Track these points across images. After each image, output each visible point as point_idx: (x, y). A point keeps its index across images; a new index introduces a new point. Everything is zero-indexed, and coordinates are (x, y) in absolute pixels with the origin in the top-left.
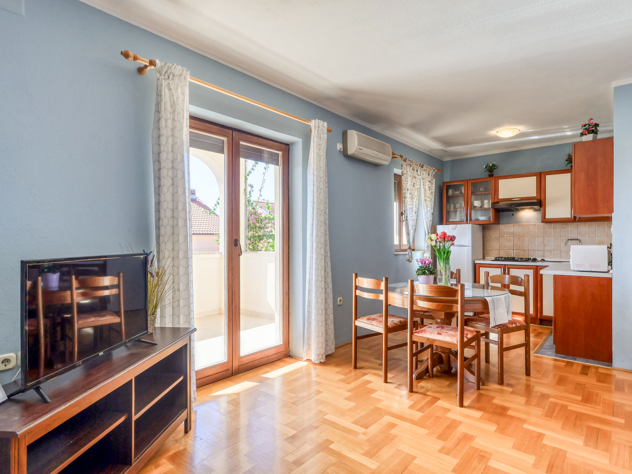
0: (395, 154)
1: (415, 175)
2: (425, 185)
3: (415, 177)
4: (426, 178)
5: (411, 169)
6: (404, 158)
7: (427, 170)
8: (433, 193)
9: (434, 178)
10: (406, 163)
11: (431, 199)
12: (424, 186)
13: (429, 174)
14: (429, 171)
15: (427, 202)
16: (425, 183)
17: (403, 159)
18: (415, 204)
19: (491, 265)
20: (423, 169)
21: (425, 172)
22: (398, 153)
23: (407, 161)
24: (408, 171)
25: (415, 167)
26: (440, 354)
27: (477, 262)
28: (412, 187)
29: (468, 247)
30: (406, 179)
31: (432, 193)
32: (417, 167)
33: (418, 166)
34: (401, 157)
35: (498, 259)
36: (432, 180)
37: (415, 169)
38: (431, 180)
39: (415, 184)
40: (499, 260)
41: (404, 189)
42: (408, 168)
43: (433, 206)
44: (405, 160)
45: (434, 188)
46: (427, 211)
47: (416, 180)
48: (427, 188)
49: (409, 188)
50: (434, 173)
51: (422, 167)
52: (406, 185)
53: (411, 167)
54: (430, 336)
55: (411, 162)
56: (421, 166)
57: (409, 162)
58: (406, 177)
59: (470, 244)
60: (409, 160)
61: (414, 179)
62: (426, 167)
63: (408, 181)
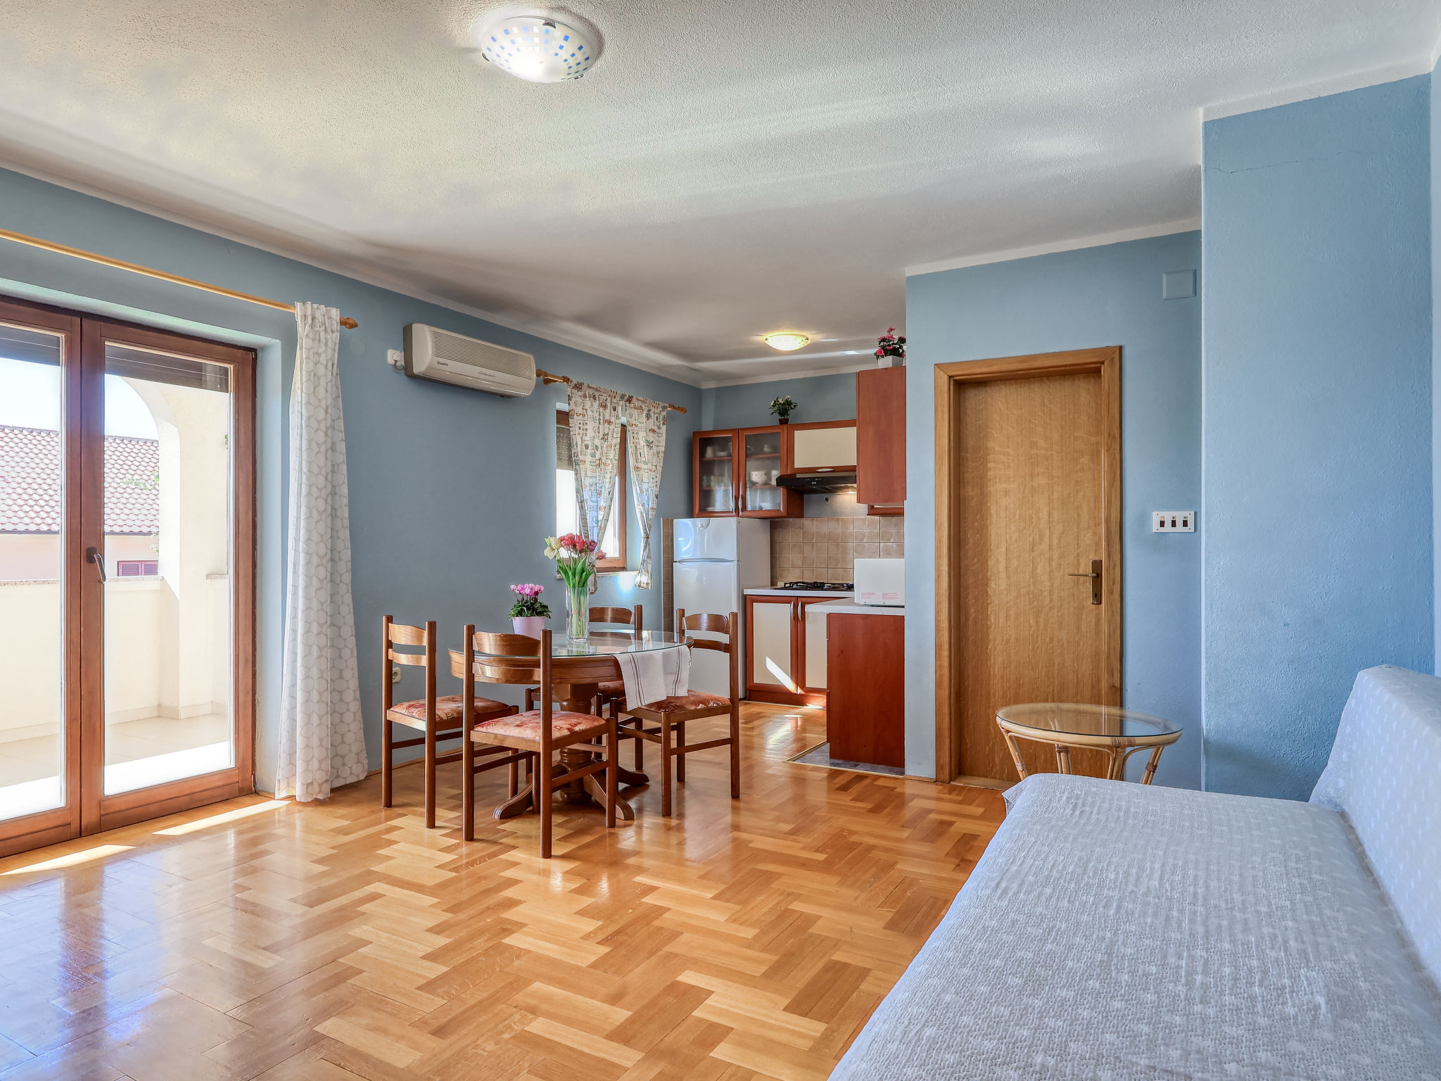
0: (546, 374)
1: (607, 417)
2: (637, 438)
3: (609, 422)
4: (641, 423)
5: (596, 404)
6: (575, 382)
7: (644, 407)
8: (662, 455)
9: (664, 424)
10: (580, 393)
11: (656, 466)
12: (635, 441)
13: (648, 417)
14: (649, 410)
15: (641, 473)
16: (635, 433)
17: (573, 384)
18: (608, 476)
19: (775, 598)
20: (632, 405)
21: (636, 412)
22: (556, 371)
23: (584, 388)
24: (589, 411)
25: (609, 399)
27: (747, 592)
28: (597, 442)
29: (729, 563)
30: (581, 426)
31: (658, 453)
32: (614, 400)
33: (618, 398)
34: (566, 380)
35: (788, 585)
36: (659, 428)
37: (609, 404)
38: (655, 428)
39: (610, 436)
40: (790, 588)
41: (575, 447)
42: (588, 403)
43: (658, 479)
44: (578, 387)
45: (663, 444)
46: (641, 490)
47: (612, 427)
48: (642, 443)
49: (589, 443)
50: (664, 413)
51: (629, 400)
52: (582, 438)
53: (597, 401)
54: (501, 730)
55: (596, 390)
56: (626, 398)
57: (591, 391)
58: (582, 422)
59: (736, 559)
60: (589, 386)
61: (606, 425)
62: (639, 400)
63: (586, 429)
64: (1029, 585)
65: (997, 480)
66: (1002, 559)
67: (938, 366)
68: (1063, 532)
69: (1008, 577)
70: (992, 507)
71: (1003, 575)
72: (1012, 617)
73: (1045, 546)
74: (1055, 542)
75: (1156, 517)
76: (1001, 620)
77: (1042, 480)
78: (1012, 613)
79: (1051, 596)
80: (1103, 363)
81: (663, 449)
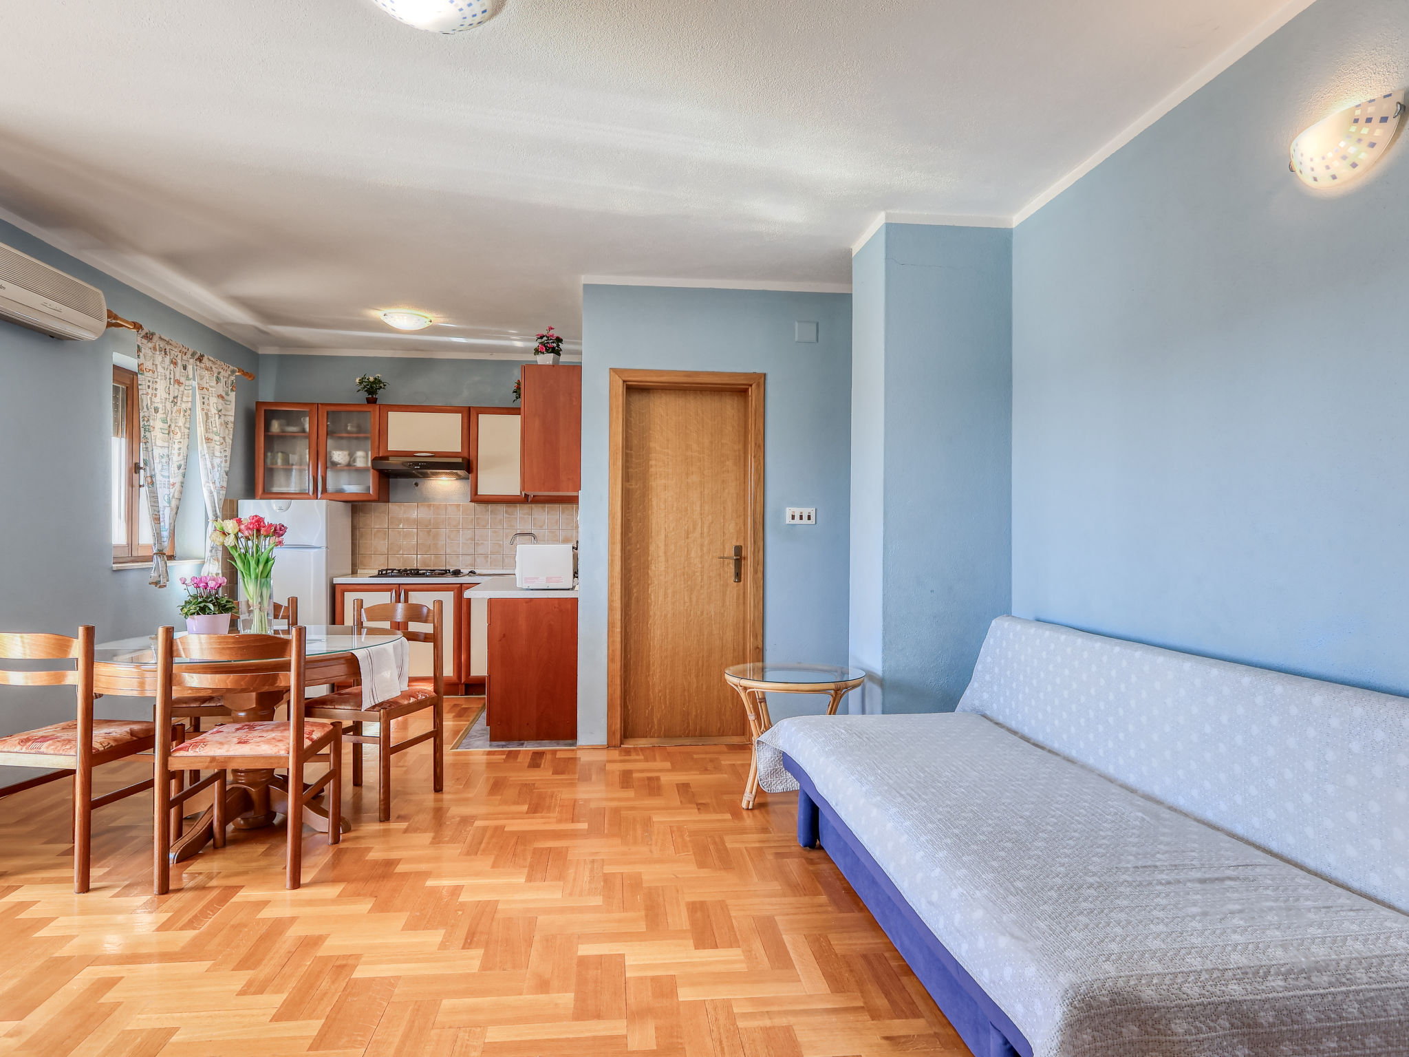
0: (116, 317)
1: (177, 377)
2: (208, 405)
3: (179, 383)
4: (211, 387)
5: (167, 359)
6: (146, 330)
7: (214, 369)
8: (231, 426)
9: (232, 390)
10: (150, 345)
11: (224, 438)
12: (205, 407)
13: (218, 380)
14: (219, 373)
15: (212, 445)
16: (206, 398)
17: (143, 333)
18: (176, 446)
19: (369, 587)
20: (203, 365)
21: (206, 373)
22: (124, 314)
23: (155, 338)
24: (159, 367)
25: (180, 356)
26: (245, 789)
27: (337, 581)
28: (169, 405)
29: (316, 550)
30: (150, 384)
31: (227, 423)
32: (185, 358)
33: (189, 355)
34: (138, 327)
35: (384, 572)
36: (227, 394)
37: (179, 361)
38: (224, 394)
39: (179, 399)
40: (386, 575)
41: (145, 409)
42: (159, 358)
43: (228, 453)
44: (149, 337)
45: (232, 413)
46: (212, 465)
47: (182, 388)
48: (213, 411)
49: (160, 406)
50: (233, 378)
51: (200, 359)
52: (151, 398)
53: (168, 357)
54: (219, 750)
55: (168, 343)
56: (196, 357)
57: (162, 344)
58: (151, 380)
59: (324, 544)
60: (160, 338)
61: (176, 386)
62: (210, 360)
63: (156, 389)
64: (684, 567)
65: (658, 476)
66: (662, 545)
67: (614, 371)
68: (712, 523)
69: (667, 561)
70: (653, 499)
71: (662, 559)
72: (670, 595)
73: (697, 533)
74: (706, 530)
75: (789, 512)
76: (660, 598)
77: (695, 478)
78: (670, 591)
79: (702, 576)
80: (751, 385)
81: (232, 419)
